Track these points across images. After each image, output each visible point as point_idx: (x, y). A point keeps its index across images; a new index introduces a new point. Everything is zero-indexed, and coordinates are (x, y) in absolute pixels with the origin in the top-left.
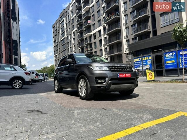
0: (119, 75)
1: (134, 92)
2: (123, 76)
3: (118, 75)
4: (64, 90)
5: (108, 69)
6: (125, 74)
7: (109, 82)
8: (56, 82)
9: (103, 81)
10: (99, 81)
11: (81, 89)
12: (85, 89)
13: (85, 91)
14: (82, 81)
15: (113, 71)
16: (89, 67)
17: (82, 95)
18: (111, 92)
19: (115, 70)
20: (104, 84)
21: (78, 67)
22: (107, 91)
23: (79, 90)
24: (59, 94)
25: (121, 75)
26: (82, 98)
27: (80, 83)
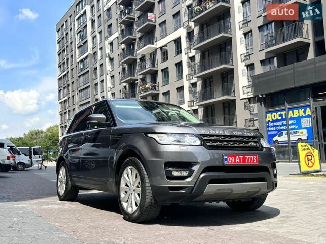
0: (226, 159)
1: (265, 204)
2: (238, 160)
3: (226, 157)
4: (81, 192)
5: (198, 142)
6: (241, 157)
7: (202, 176)
8: (61, 172)
9: (185, 173)
10: (176, 173)
11: (128, 194)
12: (138, 194)
13: (138, 199)
14: (130, 172)
15: (211, 148)
16: (150, 135)
17: (130, 210)
18: (208, 203)
19: (216, 144)
20: (189, 180)
21: (121, 134)
22: (196, 199)
23: (122, 195)
24: (68, 205)
25: (232, 159)
26: (128, 218)
27: (124, 178)
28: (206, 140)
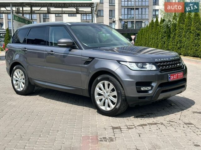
6: (176, 75)
7: (157, 90)
10: (142, 89)
15: (162, 71)
16: (121, 62)
19: (163, 68)
28: (158, 66)
